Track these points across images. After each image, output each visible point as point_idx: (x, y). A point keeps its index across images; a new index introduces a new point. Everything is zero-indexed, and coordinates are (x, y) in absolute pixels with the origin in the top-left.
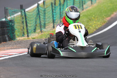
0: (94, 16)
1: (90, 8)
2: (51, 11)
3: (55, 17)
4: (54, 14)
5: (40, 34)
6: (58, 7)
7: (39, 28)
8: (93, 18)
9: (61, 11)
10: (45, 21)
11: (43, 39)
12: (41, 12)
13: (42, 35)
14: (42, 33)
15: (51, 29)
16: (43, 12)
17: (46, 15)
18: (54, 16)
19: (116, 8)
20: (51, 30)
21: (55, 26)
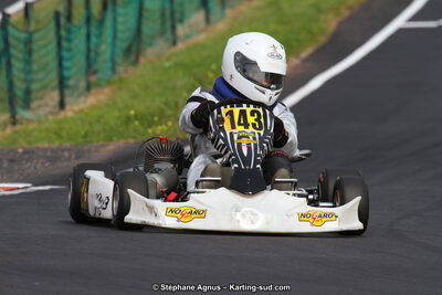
1: (201, 38)
2: (53, 45)
3: (68, 69)
4: (65, 54)
5: (9, 130)
6: (79, 28)
7: (7, 105)
9: (92, 47)
10: (31, 81)
11: (20, 150)
12: (15, 48)
13: (16, 132)
14: (18, 127)
15: (51, 113)
16: (21, 46)
17: (35, 56)
18: (66, 64)
19: (297, 40)
20: (51, 117)
21: (68, 100)
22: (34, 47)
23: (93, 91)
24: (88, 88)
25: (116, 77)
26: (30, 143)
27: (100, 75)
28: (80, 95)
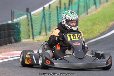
0: (98, 20)
2: (56, 15)
4: (59, 17)
5: (45, 37)
6: (63, 10)
7: (44, 31)
8: (97, 22)
16: (48, 15)
18: (59, 20)
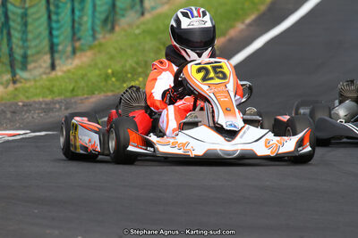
1: (165, 9)
2: (45, 17)
3: (57, 37)
4: (54, 25)
5: (11, 87)
6: (66, 3)
7: (9, 68)
9: (76, 18)
10: (28, 48)
11: (21, 104)
12: (14, 21)
13: (16, 89)
14: (18, 85)
15: (45, 73)
16: (19, 20)
17: (30, 28)
18: (55, 33)
19: (242, 9)
20: (44, 77)
21: (57, 62)
22: (30, 20)
23: (78, 54)
24: (74, 52)
25: (96, 43)
26: (28, 98)
27: (83, 41)
28: (67, 58)
